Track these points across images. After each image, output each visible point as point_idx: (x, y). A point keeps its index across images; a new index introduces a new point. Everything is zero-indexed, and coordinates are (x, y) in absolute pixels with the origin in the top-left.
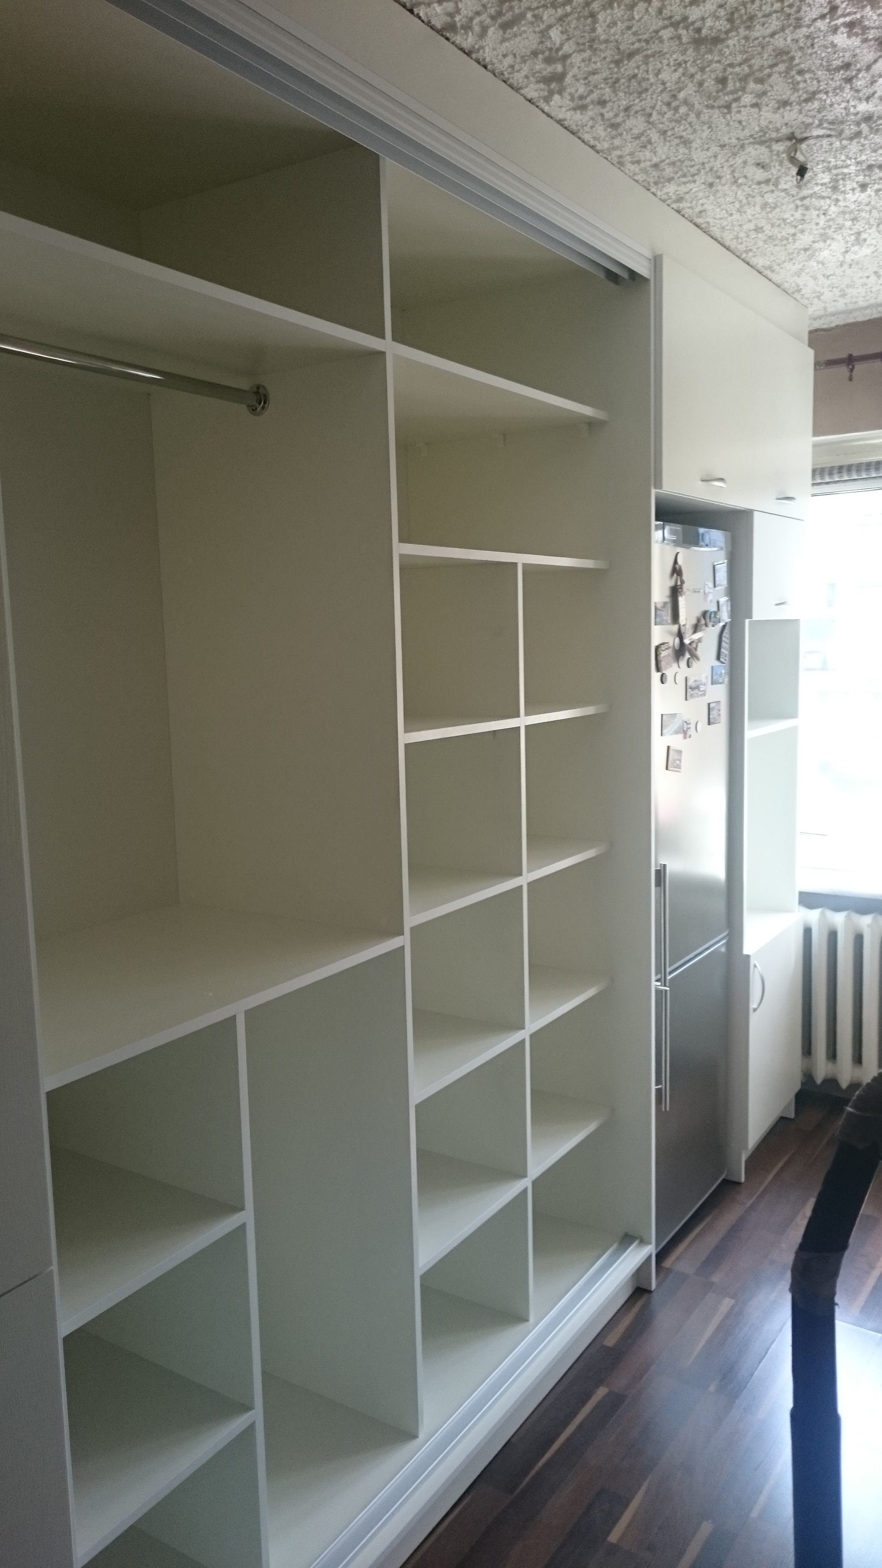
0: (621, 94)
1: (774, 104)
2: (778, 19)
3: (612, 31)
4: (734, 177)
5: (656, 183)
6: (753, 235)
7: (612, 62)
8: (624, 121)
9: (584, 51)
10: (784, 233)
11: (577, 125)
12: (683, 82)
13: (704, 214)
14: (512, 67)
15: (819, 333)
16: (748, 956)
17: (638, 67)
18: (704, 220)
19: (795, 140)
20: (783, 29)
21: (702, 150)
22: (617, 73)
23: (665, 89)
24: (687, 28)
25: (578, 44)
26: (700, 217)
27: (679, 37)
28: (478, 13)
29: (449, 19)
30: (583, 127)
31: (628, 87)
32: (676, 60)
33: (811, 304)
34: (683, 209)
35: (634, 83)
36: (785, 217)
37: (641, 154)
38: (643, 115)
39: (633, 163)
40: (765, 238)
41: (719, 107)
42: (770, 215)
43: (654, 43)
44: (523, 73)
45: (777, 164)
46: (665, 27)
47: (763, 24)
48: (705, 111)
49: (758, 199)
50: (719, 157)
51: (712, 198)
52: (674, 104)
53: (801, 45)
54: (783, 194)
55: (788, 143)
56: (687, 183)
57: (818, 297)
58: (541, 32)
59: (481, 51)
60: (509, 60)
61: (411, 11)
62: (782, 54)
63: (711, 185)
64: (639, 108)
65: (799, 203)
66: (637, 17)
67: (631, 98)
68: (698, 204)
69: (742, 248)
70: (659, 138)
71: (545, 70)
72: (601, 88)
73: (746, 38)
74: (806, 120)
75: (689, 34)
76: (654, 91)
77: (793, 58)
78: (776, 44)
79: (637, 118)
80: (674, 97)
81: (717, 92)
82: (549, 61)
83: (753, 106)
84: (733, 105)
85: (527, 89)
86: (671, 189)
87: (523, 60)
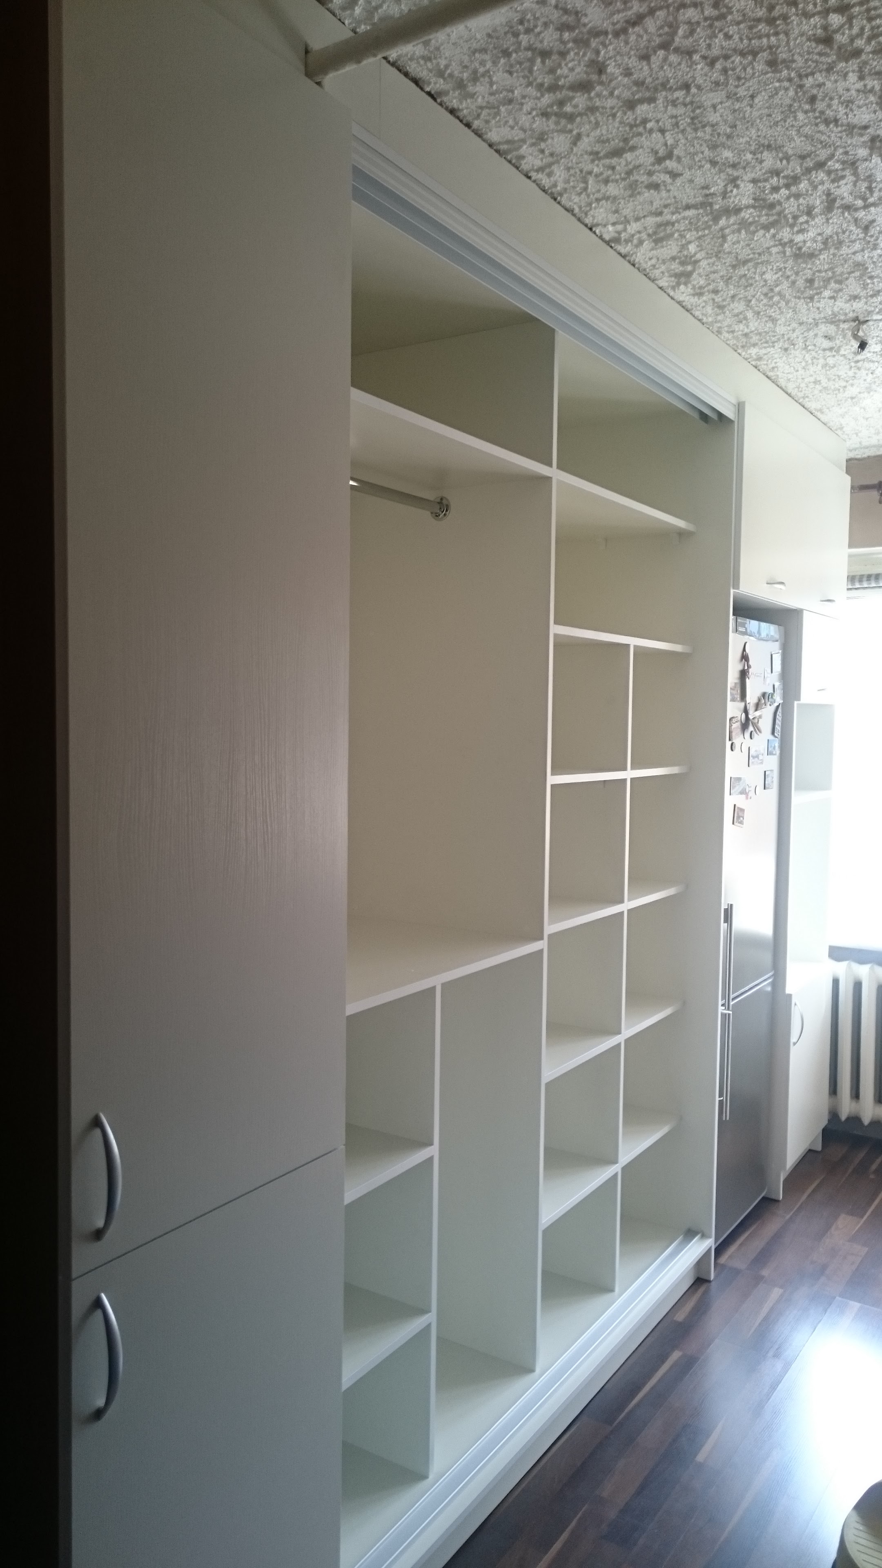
0: (731, 287)
1: (846, 297)
2: (860, 244)
3: (735, 247)
4: (805, 345)
5: (743, 347)
6: (812, 385)
7: (730, 265)
8: (729, 304)
9: (711, 258)
10: (837, 386)
11: (692, 305)
12: (780, 281)
13: (776, 369)
14: (654, 266)
15: (852, 462)
16: (790, 996)
17: (749, 270)
18: (775, 374)
19: (859, 322)
20: (863, 250)
21: (784, 326)
22: (732, 273)
23: (766, 285)
24: (791, 247)
25: (708, 254)
26: (772, 371)
27: (784, 252)
28: (639, 232)
29: (616, 235)
30: (696, 307)
31: (738, 282)
32: (778, 266)
33: (850, 439)
34: (761, 365)
35: (743, 280)
36: (840, 374)
37: (736, 326)
38: (744, 301)
39: (728, 332)
40: (821, 388)
41: (804, 298)
42: (828, 372)
43: (764, 255)
44: (661, 270)
45: (840, 337)
46: (776, 245)
47: (849, 247)
48: (793, 299)
49: (821, 361)
50: (797, 330)
51: (784, 358)
52: (770, 295)
53: (875, 260)
54: (842, 358)
55: (854, 324)
56: (768, 347)
57: (857, 434)
58: (682, 245)
59: (634, 256)
60: (653, 261)
61: (591, 229)
62: (858, 265)
63: (786, 350)
64: (742, 296)
65: (853, 364)
66: (755, 239)
67: (739, 290)
68: (773, 362)
69: (800, 395)
70: (753, 316)
71: (678, 269)
72: (717, 282)
73: (834, 255)
74: (870, 309)
75: (792, 251)
76: (757, 286)
77: (867, 268)
78: (856, 259)
79: (740, 303)
80: (772, 290)
81: (805, 288)
82: (682, 263)
83: (831, 298)
84: (815, 297)
85: (660, 281)
86: (753, 351)
87: (664, 262)
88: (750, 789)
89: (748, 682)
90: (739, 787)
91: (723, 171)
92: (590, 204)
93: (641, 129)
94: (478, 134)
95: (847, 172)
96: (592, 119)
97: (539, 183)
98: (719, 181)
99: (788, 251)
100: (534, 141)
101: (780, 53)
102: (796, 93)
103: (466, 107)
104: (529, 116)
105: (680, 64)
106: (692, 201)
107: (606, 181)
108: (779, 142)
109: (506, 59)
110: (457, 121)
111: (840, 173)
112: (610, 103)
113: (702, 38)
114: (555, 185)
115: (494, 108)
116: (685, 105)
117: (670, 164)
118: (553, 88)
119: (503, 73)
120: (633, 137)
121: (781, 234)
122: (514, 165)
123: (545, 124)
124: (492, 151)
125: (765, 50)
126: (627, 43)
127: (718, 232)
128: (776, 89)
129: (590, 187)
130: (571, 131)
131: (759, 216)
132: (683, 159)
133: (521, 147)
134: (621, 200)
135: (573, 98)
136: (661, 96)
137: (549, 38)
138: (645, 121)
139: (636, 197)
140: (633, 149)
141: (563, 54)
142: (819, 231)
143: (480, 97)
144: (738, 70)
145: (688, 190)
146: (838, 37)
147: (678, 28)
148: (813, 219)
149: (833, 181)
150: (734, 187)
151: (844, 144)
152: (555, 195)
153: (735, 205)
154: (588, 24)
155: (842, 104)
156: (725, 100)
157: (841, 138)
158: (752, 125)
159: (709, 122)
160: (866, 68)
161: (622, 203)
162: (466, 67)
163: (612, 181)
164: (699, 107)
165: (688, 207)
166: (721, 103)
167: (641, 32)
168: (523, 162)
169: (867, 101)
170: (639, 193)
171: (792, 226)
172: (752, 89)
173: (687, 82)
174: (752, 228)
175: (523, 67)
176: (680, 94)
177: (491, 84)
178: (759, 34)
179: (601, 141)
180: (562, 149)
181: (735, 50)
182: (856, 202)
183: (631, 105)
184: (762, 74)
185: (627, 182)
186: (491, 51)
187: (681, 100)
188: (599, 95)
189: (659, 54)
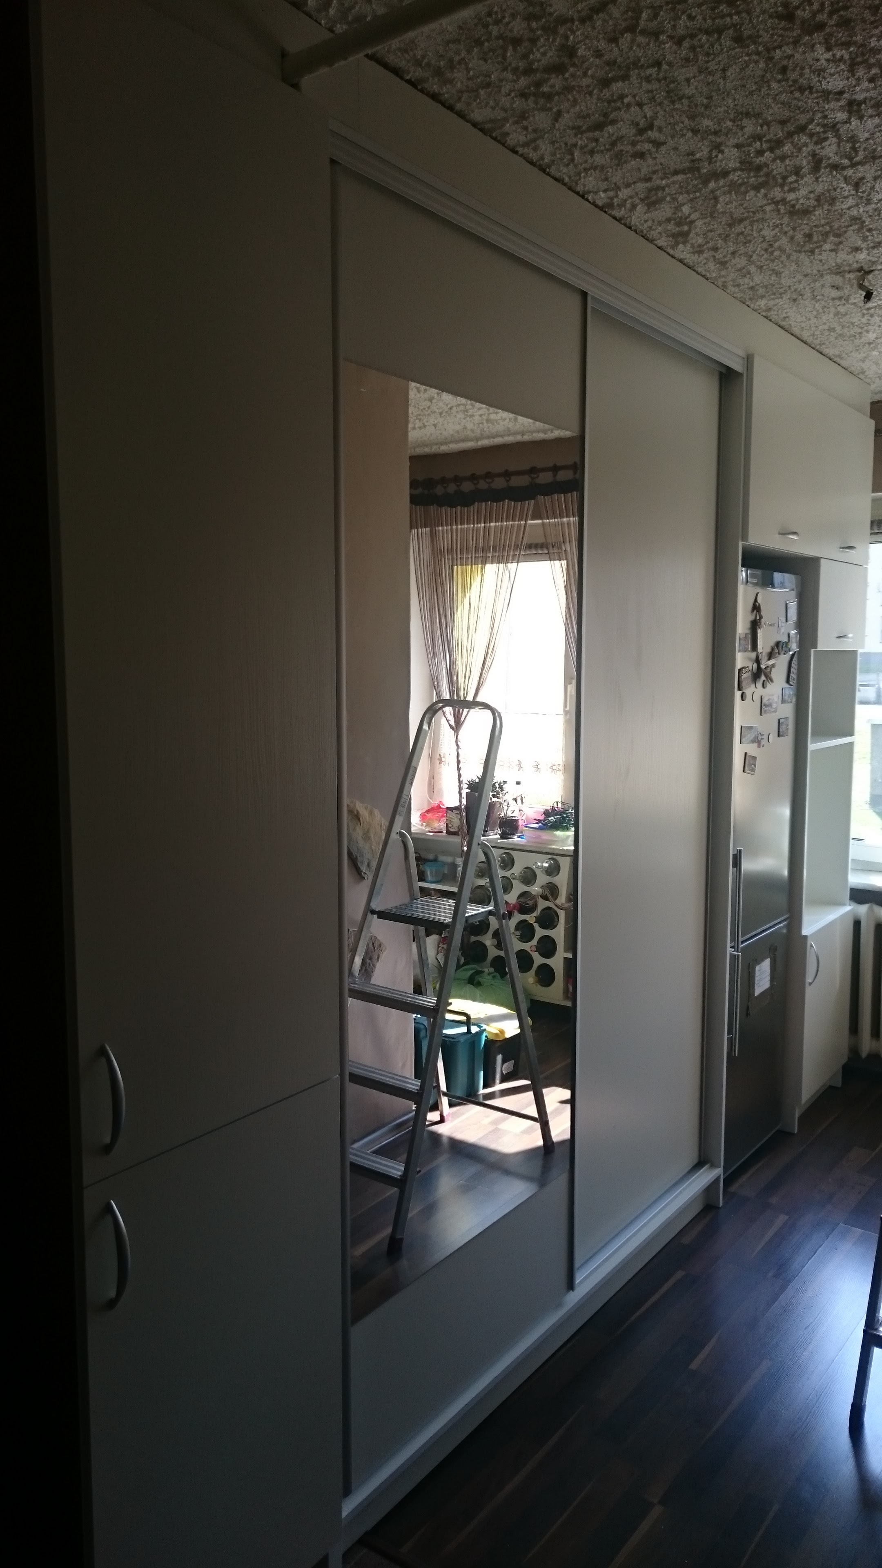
0: (731, 244)
1: (847, 249)
2: (853, 199)
3: (728, 206)
4: (813, 295)
6: (826, 333)
7: (726, 224)
8: (731, 260)
9: (706, 218)
10: (852, 332)
11: (693, 263)
12: (778, 236)
13: (787, 319)
14: (650, 228)
16: (806, 937)
17: (745, 228)
18: (787, 323)
19: (864, 272)
20: (857, 205)
21: (789, 278)
22: (729, 231)
23: (764, 240)
24: (785, 205)
25: (702, 214)
26: (784, 321)
27: (778, 210)
28: (631, 197)
29: (609, 201)
30: (698, 264)
31: (737, 239)
32: (774, 223)
33: (874, 382)
34: (771, 315)
35: (741, 237)
36: (853, 321)
37: (740, 280)
38: (745, 256)
39: (734, 286)
40: (836, 335)
41: (805, 252)
42: (841, 320)
43: (759, 214)
44: (658, 231)
45: (848, 286)
46: (770, 204)
47: (842, 202)
48: (794, 253)
49: (832, 310)
50: (803, 282)
51: (794, 308)
52: (770, 250)
53: (870, 214)
54: (853, 306)
55: (859, 274)
56: (776, 298)
58: (675, 207)
59: (629, 219)
60: (649, 223)
61: (583, 197)
62: (855, 219)
63: (795, 300)
64: (742, 252)
65: (865, 312)
66: (748, 198)
67: (738, 246)
68: (783, 313)
69: (817, 342)
70: (757, 271)
72: (715, 240)
73: (829, 210)
74: (874, 259)
75: (785, 209)
76: (756, 242)
77: (864, 222)
78: (852, 214)
79: (741, 258)
80: (771, 246)
81: (805, 242)
82: (679, 224)
83: (832, 250)
84: (816, 250)
85: (658, 241)
86: (762, 303)
87: (660, 223)
88: (762, 737)
89: (760, 632)
90: (751, 736)
91: (705, 139)
92: (579, 174)
93: (619, 104)
94: (461, 115)
95: (830, 134)
96: (570, 97)
97: (526, 156)
98: (703, 147)
99: (782, 208)
100: (516, 119)
101: (745, 30)
102: (767, 65)
103: (446, 91)
104: (509, 97)
105: (648, 44)
106: (679, 167)
107: (592, 152)
108: (757, 110)
109: (479, 48)
110: (439, 105)
111: (822, 136)
112: (585, 82)
113: (666, 20)
114: (542, 158)
115: (473, 92)
116: (659, 81)
117: (653, 134)
118: (528, 71)
119: (478, 60)
120: (612, 111)
121: (772, 193)
122: (499, 142)
123: (525, 103)
124: (476, 130)
125: (729, 28)
126: (594, 28)
127: (709, 194)
128: (745, 61)
129: (576, 158)
130: (551, 109)
131: (748, 178)
132: (664, 129)
133: (504, 125)
134: (609, 169)
135: (549, 79)
136: (634, 74)
137: (518, 27)
138: (622, 97)
139: (622, 166)
140: (613, 122)
141: (534, 41)
142: (810, 189)
143: (459, 82)
144: (706, 47)
145: (674, 157)
146: (799, 13)
147: (642, 12)
148: (802, 179)
149: (816, 143)
150: (719, 152)
151: (821, 109)
152: (544, 167)
153: (722, 169)
154: (554, 13)
155: (814, 72)
156: (697, 74)
157: (818, 103)
158: (728, 95)
159: (684, 95)
160: (831, 40)
161: (610, 171)
162: (442, 56)
163: (598, 152)
164: (673, 82)
165: (676, 172)
167: (606, 17)
168: (508, 139)
169: (838, 69)
170: (625, 162)
171: (782, 186)
172: (721, 63)
173: (657, 60)
174: (743, 189)
175: (496, 54)
176: (652, 71)
177: (468, 70)
178: (721, 14)
179: (581, 116)
180: (545, 125)
181: (700, 30)
182: (843, 161)
183: (605, 83)
184: (730, 49)
185: (612, 152)
186: (464, 41)
187: (654, 76)
188: (573, 76)
189: (627, 37)
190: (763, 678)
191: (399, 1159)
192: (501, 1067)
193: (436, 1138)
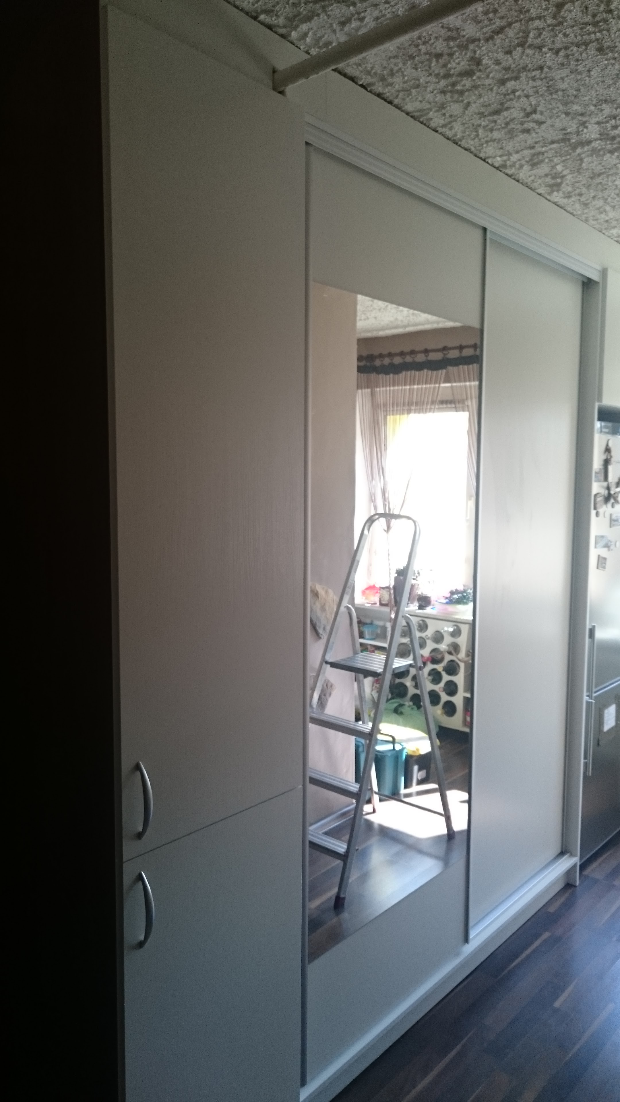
0: (592, 191)
3: (591, 165)
7: (589, 177)
8: (592, 202)
9: (574, 173)
11: (564, 204)
14: (533, 181)
17: (603, 179)
22: (591, 182)
25: (571, 171)
28: (519, 160)
29: (503, 163)
30: (567, 205)
31: (596, 188)
35: (600, 186)
37: (599, 216)
38: (602, 199)
39: (593, 220)
44: (538, 183)
58: (551, 167)
59: (518, 176)
60: (532, 178)
61: (484, 160)
64: (600, 196)
66: (605, 159)
67: (597, 192)
70: (611, 209)
71: (551, 181)
72: (581, 189)
76: (610, 189)
79: (599, 201)
82: (553, 178)
85: (540, 190)
86: (614, 231)
87: (540, 178)
88: (611, 544)
89: (610, 468)
90: (603, 542)
91: (574, 119)
92: (482, 145)
93: (512, 96)
94: (397, 107)
96: (476, 92)
97: (444, 134)
98: (573, 124)
100: (437, 109)
101: (605, 43)
103: (388, 92)
104: (432, 94)
105: (534, 54)
106: (555, 138)
107: (492, 130)
108: (613, 97)
109: (412, 61)
110: (382, 101)
113: (547, 37)
114: (456, 135)
115: (407, 91)
116: (541, 79)
117: (536, 117)
118: (447, 76)
119: (411, 69)
120: (507, 102)
122: (425, 125)
123: (444, 98)
124: (409, 117)
125: (594, 42)
126: (495, 45)
127: (577, 156)
128: (605, 65)
129: (480, 134)
130: (462, 101)
131: (605, 145)
132: (545, 113)
133: (429, 113)
134: (503, 141)
135: (461, 81)
136: (523, 75)
137: (440, 46)
138: (514, 91)
139: (513, 138)
140: (507, 109)
141: (451, 55)
143: (397, 85)
144: (576, 55)
145: (551, 132)
147: (529, 32)
150: (584, 128)
152: (457, 141)
153: (587, 140)
154: (466, 35)
156: (570, 74)
158: (592, 88)
159: (560, 89)
161: (505, 142)
162: (385, 67)
163: (496, 130)
164: (552, 80)
165: (553, 142)
166: (567, 76)
167: (504, 37)
168: (432, 122)
170: (516, 136)
172: (588, 66)
173: (541, 65)
174: (601, 153)
175: (424, 65)
176: (537, 73)
177: (404, 76)
178: (588, 32)
179: (484, 106)
180: (459, 113)
181: (572, 43)
183: (503, 82)
184: (594, 57)
185: (506, 130)
186: (401, 57)
187: (538, 76)
188: (479, 78)
189: (518, 50)
190: (612, 501)
191: (343, 838)
192: (417, 774)
193: (369, 824)
